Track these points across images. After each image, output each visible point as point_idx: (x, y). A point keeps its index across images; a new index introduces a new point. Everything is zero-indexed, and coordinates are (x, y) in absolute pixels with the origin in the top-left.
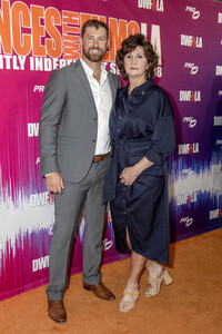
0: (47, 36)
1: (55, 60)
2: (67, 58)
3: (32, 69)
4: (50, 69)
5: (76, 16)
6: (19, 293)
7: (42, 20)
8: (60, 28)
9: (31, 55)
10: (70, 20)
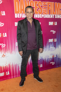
0: (39, 9)
1: (41, 15)
2: (44, 14)
3: (35, 17)
4: (39, 17)
5: (46, 3)
6: (30, 73)
7: (37, 5)
8: (42, 6)
9: (34, 14)
10: (44, 4)
